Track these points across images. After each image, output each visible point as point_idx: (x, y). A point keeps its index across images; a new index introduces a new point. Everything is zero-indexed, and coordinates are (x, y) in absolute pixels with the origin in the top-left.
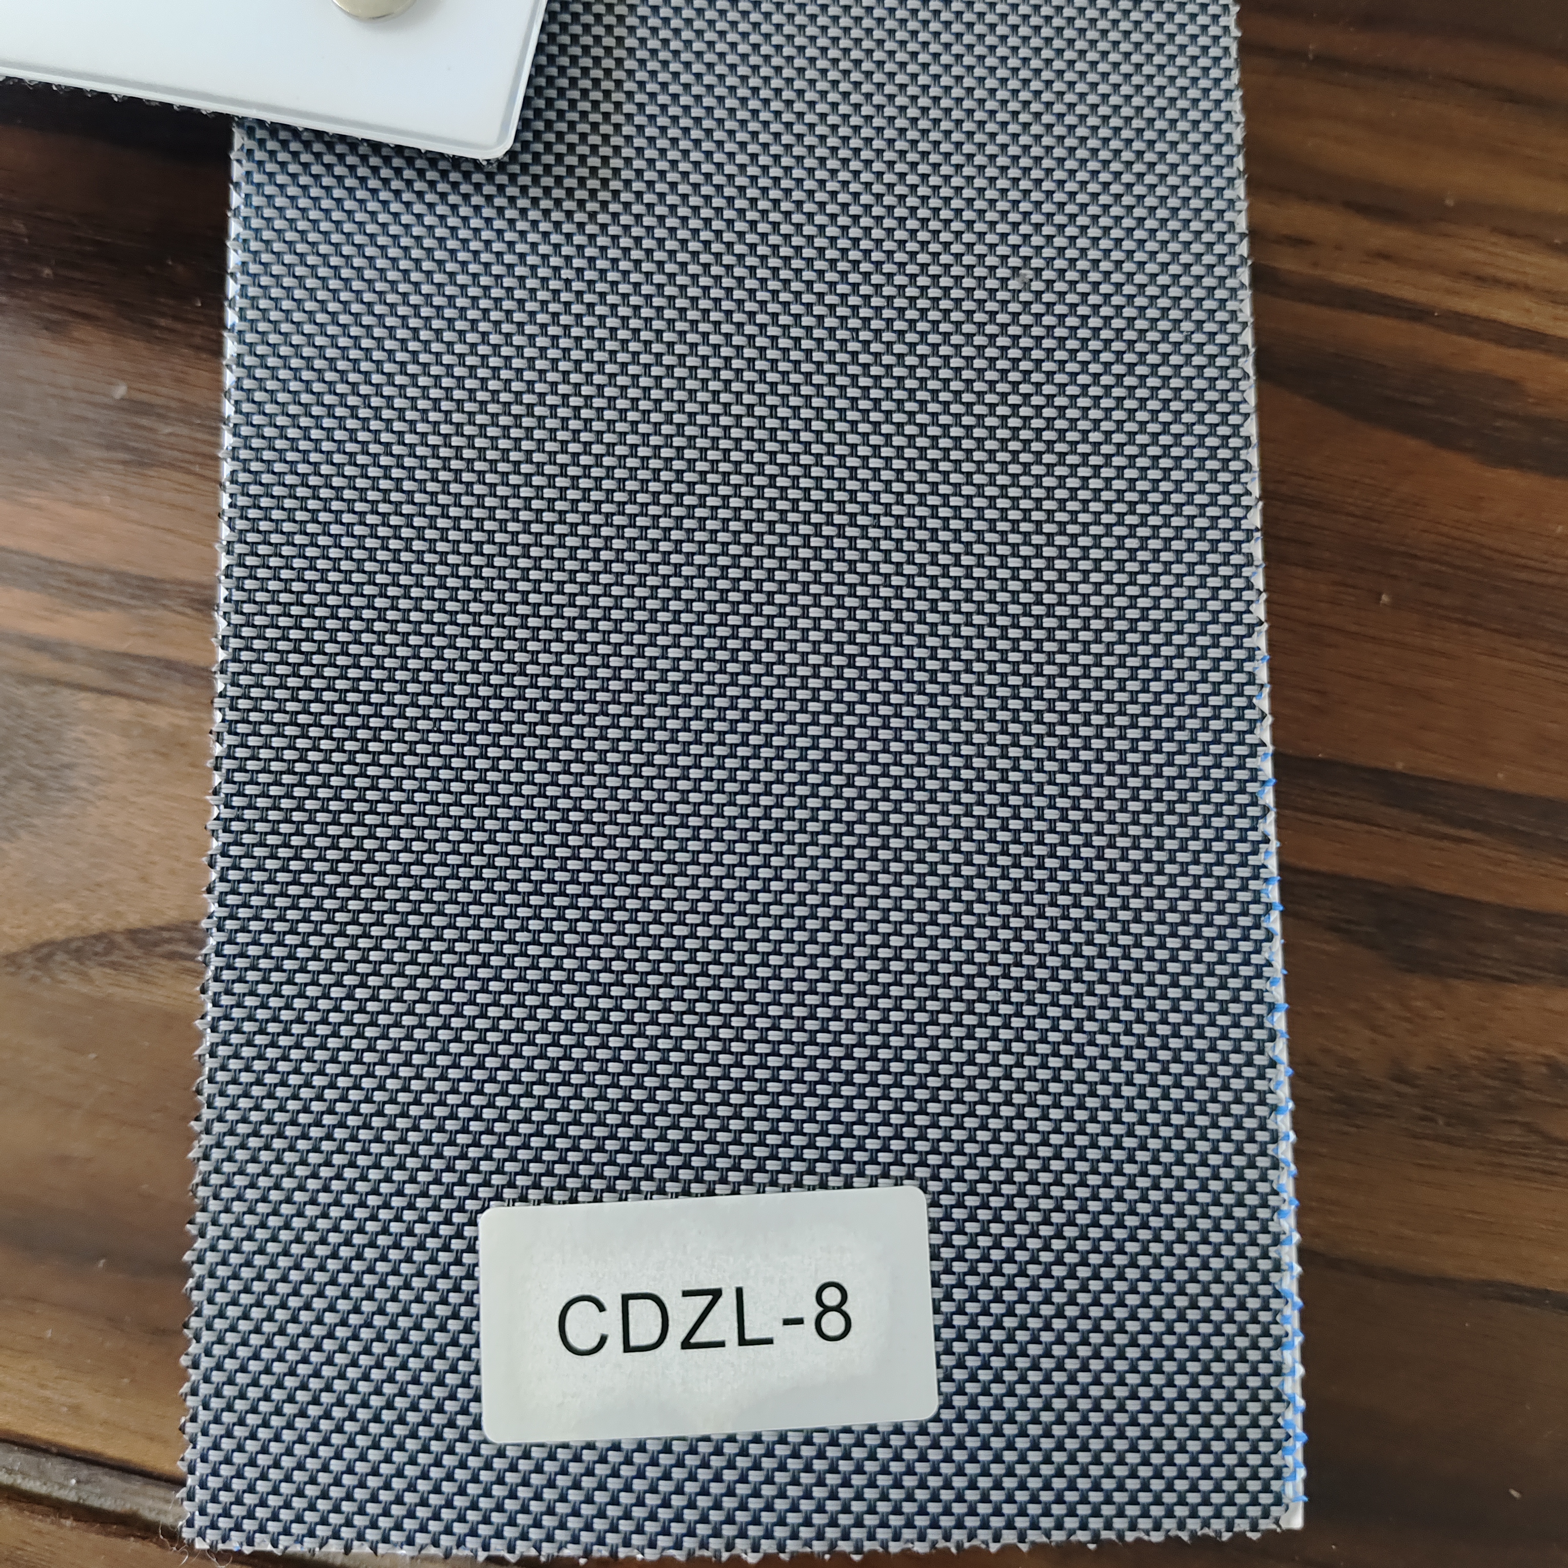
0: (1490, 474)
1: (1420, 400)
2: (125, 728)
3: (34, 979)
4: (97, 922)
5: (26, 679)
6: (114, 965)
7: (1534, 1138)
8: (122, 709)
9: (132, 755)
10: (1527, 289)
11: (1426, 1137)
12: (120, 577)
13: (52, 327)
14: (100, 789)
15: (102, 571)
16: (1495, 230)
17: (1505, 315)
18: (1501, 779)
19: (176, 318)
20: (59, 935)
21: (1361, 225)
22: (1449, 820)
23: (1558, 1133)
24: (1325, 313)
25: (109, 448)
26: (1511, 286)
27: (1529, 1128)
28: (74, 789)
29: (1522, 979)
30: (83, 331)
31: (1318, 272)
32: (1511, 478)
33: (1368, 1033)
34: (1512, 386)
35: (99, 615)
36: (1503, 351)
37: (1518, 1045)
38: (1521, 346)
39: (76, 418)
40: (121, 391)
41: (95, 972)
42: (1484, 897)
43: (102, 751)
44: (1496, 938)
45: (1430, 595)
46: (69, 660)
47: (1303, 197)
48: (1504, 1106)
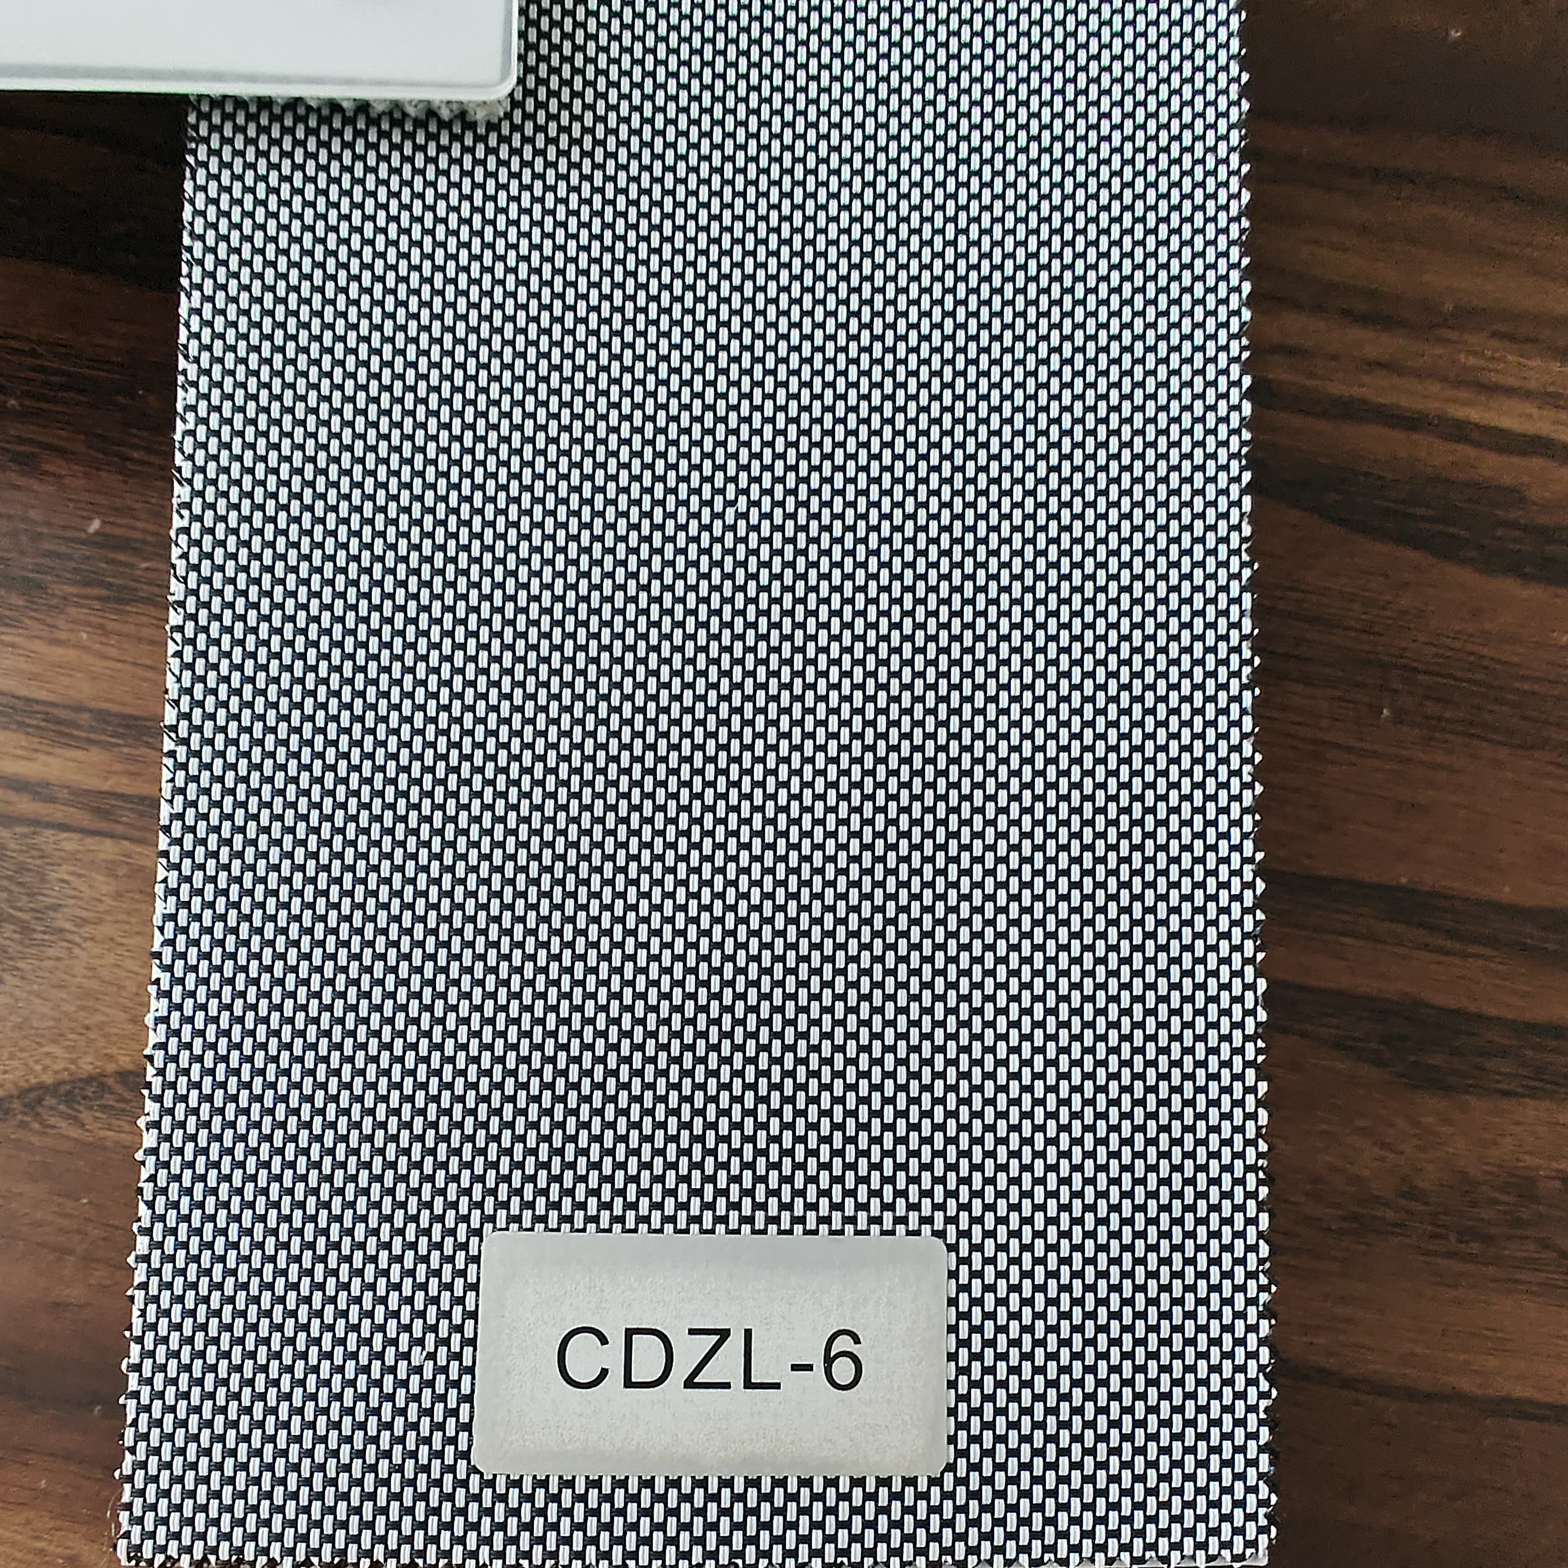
0: (1492, 584)
1: (1421, 510)
2: (111, 870)
3: (23, 1125)
4: (87, 1065)
6: (104, 1108)
7: (1548, 1255)
8: (108, 849)
9: (118, 895)
10: (1528, 395)
11: (1438, 1254)
12: (102, 716)
13: (20, 459)
14: (88, 930)
15: (82, 709)
17: (1507, 423)
18: (1506, 893)
19: (148, 450)
20: (48, 1079)
21: (1357, 334)
22: (1452, 934)
24: (1322, 424)
25: (87, 583)
26: (1510, 392)
27: (1545, 1245)
28: (60, 930)
29: (1534, 1094)
30: (55, 465)
31: (1314, 383)
32: (1510, 586)
33: (1376, 1151)
34: (1515, 495)
35: (79, 754)
36: (1503, 457)
37: (1528, 1160)
38: (1522, 453)
39: (49, 554)
40: (95, 525)
41: (86, 1116)
42: (1492, 1011)
43: (87, 892)
44: (1504, 1053)
45: (1432, 708)
46: (52, 800)
47: (1298, 306)
48: (1519, 1222)
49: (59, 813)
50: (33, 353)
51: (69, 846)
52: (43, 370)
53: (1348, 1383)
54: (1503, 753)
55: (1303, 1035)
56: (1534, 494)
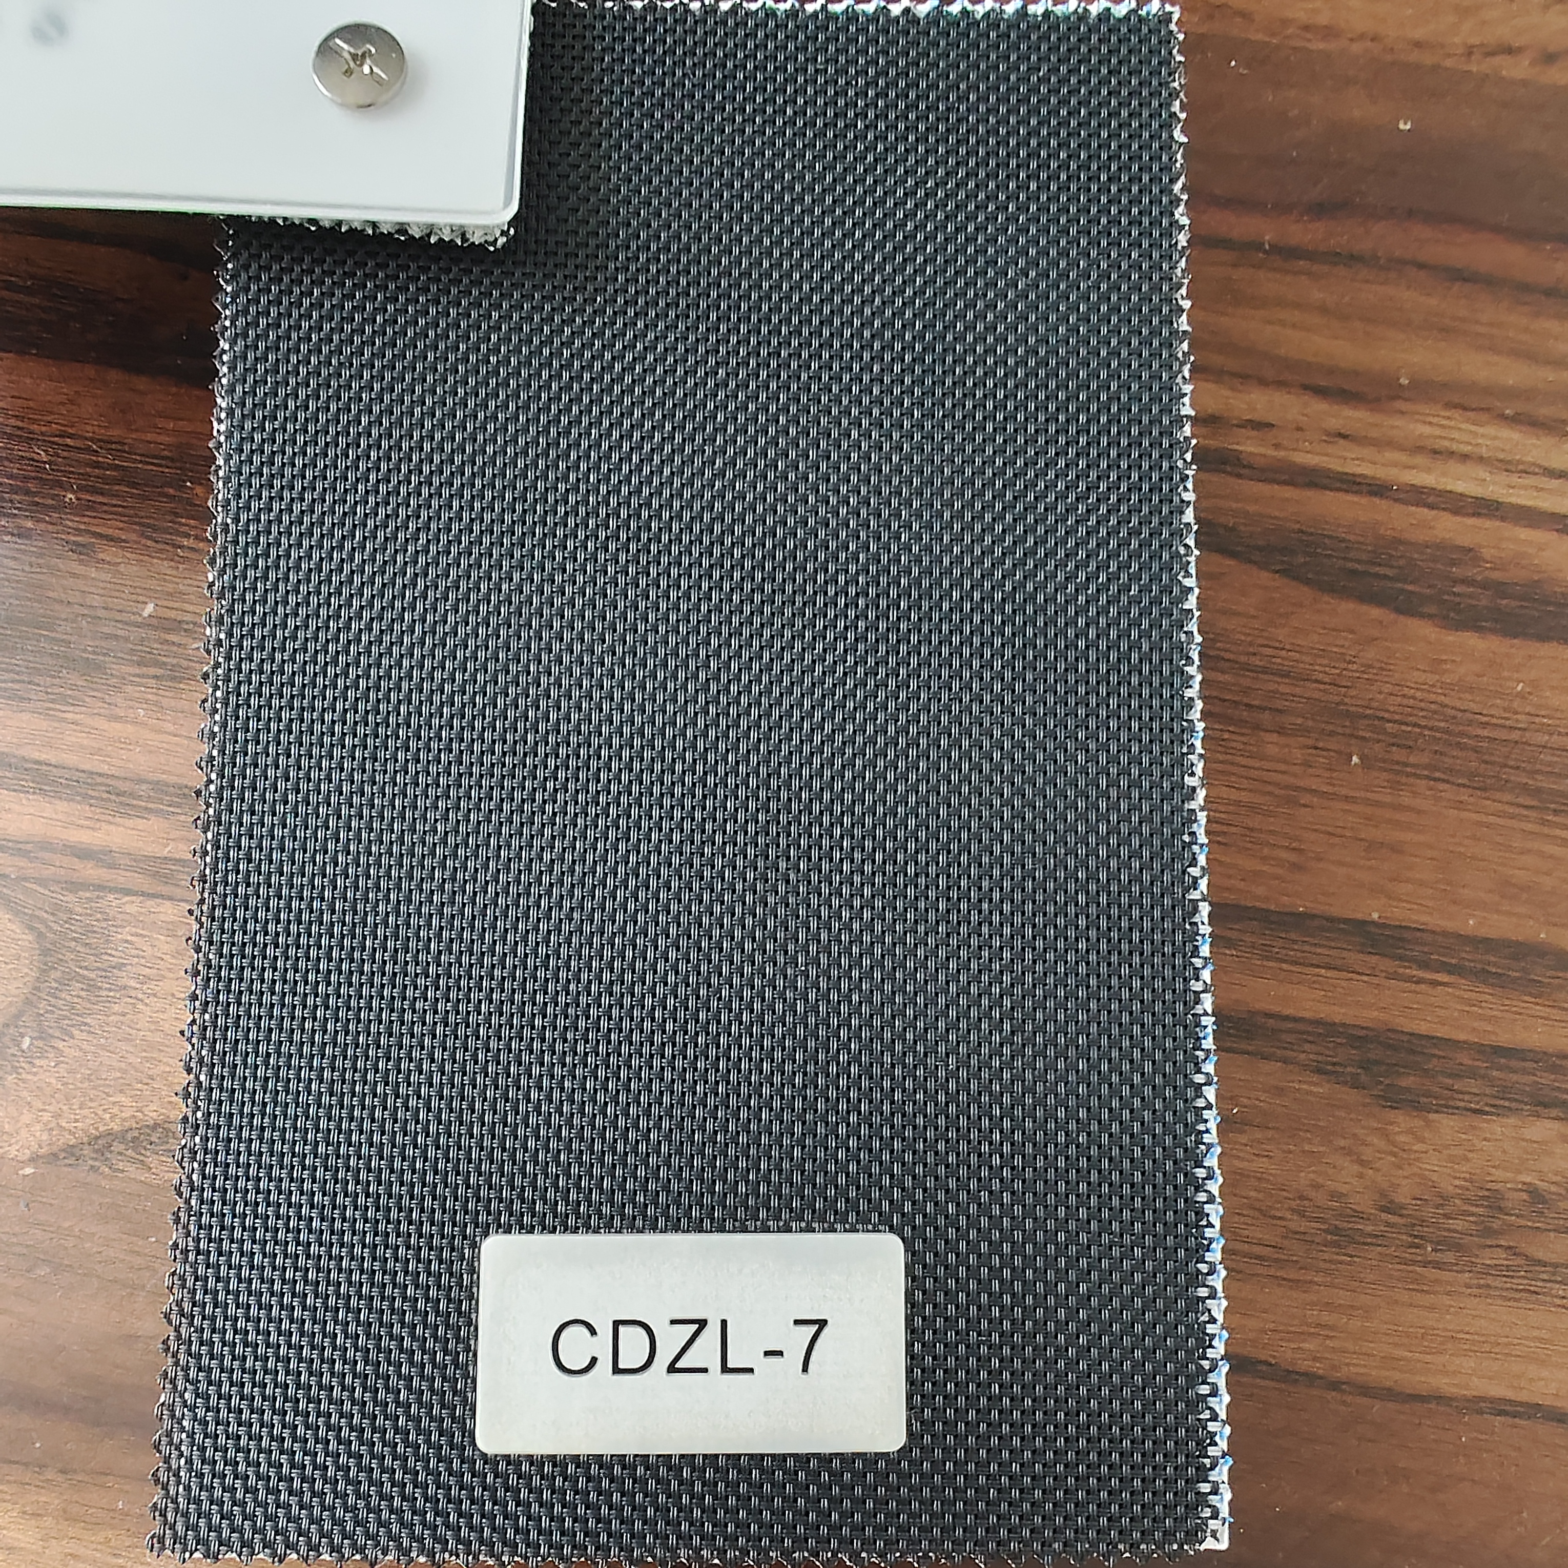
0: (1451, 637)
1: (1382, 571)
3: (93, 1170)
4: (152, 1113)
5: (74, 886)
7: (1520, 1261)
10: (1481, 459)
11: (1414, 1263)
12: (159, 787)
13: (78, 549)
14: (150, 986)
15: (141, 781)
16: (1449, 405)
17: (1460, 487)
18: (1470, 924)
20: (115, 1126)
21: (1319, 406)
22: (1425, 965)
23: (1540, 1255)
24: (1288, 492)
25: (141, 664)
26: (1465, 457)
27: (1513, 1251)
28: (125, 987)
29: (1500, 1111)
30: (109, 553)
31: (1282, 454)
32: (1471, 640)
33: (1356, 1168)
34: (1470, 554)
35: (139, 823)
36: (1458, 519)
37: (1498, 1174)
38: (1476, 515)
39: (108, 637)
40: (150, 608)
41: (152, 1160)
42: (1462, 1037)
43: (149, 951)
44: (1473, 1074)
45: (1398, 754)
46: (113, 866)
47: (1263, 382)
48: (1488, 1232)
49: (121, 878)
50: (88, 450)
51: (132, 909)
52: (97, 465)
53: (1335, 1385)
54: (1464, 795)
55: (1285, 1061)
56: (1487, 553)
